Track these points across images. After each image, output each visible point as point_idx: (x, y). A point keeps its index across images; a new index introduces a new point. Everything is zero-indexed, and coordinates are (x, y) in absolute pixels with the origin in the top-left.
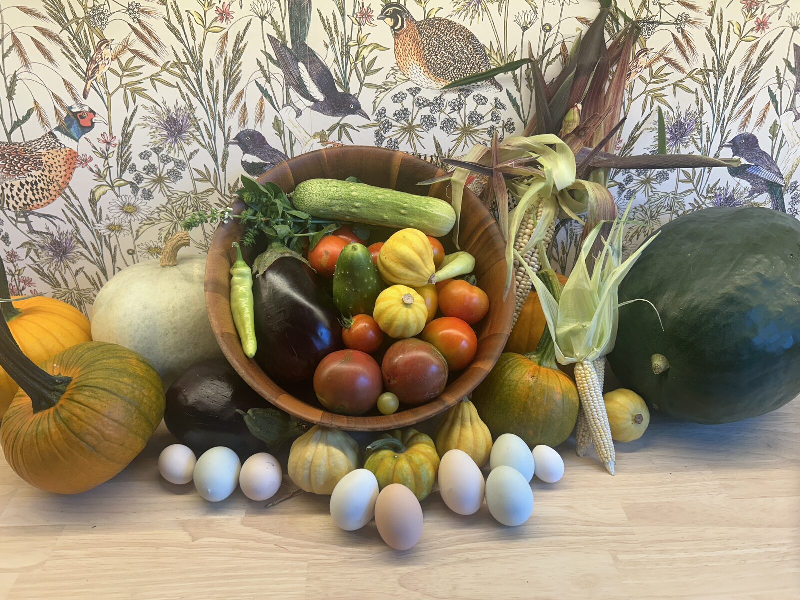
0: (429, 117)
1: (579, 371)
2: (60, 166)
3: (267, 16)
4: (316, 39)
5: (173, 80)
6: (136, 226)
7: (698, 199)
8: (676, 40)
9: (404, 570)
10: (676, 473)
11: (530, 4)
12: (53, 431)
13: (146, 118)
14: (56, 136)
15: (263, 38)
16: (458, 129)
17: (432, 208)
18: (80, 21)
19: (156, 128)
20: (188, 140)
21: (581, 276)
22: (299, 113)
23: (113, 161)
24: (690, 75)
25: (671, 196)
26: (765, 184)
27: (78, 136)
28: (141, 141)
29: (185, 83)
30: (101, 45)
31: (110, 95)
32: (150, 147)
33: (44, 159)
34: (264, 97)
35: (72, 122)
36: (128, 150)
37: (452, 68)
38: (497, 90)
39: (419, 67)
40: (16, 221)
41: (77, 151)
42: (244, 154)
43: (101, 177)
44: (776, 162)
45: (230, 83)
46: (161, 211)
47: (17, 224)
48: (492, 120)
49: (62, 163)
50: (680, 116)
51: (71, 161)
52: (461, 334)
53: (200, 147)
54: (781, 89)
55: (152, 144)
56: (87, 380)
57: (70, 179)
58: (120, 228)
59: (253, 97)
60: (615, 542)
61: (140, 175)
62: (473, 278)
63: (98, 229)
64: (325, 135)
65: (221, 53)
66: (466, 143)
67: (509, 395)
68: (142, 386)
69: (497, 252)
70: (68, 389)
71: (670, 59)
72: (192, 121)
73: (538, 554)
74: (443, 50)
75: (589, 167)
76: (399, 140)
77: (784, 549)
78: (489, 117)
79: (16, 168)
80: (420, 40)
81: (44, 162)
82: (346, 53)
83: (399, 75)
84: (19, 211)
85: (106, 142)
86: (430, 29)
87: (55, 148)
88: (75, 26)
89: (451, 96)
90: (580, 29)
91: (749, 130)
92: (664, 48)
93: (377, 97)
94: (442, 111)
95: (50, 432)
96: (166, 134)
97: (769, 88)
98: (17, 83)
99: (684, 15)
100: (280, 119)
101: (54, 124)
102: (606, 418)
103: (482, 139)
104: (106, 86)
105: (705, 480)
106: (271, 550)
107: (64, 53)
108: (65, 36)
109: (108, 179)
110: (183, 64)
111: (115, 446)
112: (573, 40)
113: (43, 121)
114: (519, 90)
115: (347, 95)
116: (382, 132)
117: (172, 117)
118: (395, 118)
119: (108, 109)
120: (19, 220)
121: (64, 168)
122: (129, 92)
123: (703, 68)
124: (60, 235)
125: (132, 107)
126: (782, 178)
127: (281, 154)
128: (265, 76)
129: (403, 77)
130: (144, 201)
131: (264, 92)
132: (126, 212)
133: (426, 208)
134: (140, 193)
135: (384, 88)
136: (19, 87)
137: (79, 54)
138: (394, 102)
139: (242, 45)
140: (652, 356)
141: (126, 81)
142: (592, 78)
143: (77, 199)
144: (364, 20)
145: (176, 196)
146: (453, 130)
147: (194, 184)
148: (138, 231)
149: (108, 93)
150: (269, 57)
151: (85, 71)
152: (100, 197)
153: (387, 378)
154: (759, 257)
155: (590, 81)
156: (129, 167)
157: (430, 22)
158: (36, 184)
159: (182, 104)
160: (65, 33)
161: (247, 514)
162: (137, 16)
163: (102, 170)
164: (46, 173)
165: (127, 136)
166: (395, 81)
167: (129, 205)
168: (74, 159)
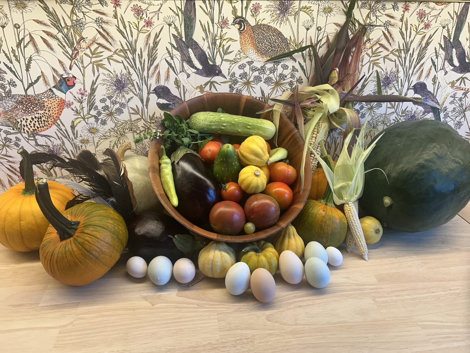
0: (258, 76)
1: (346, 207)
2: (55, 108)
3: (172, 24)
4: (198, 35)
5: (120, 59)
6: (96, 140)
7: (397, 117)
8: (384, 34)
9: (268, 312)
10: (399, 258)
11: (310, 16)
12: (75, 249)
13: (104, 80)
14: (53, 91)
15: (170, 36)
16: (273, 83)
17: (264, 124)
18: (69, 27)
19: (110, 86)
20: (127, 91)
21: (346, 157)
22: (188, 76)
23: (85, 104)
24: (392, 52)
25: (384, 116)
26: (431, 108)
27: (65, 91)
28: (101, 92)
29: (126, 60)
30: (80, 41)
31: (84, 68)
32: (106, 96)
33: (46, 104)
34: (169, 67)
35: (63, 83)
36: (93, 98)
37: (270, 50)
38: (293, 61)
39: (252, 50)
40: (28, 139)
41: (65, 99)
42: (158, 99)
43: (78, 113)
44: (436, 97)
45: (151, 60)
46: (111, 131)
47: (28, 141)
48: (291, 77)
49: (56, 106)
50: (387, 73)
51: (61, 105)
52: (285, 190)
53: (134, 95)
54: (437, 59)
55: (107, 94)
56: (89, 222)
57: (60, 114)
58: (87, 141)
59: (163, 68)
60: (373, 293)
61: (100, 111)
62: (288, 161)
63: (75, 142)
64: (202, 87)
65: (147, 44)
66: (277, 90)
67: (312, 221)
68: (118, 225)
69: (299, 147)
70: (78, 227)
71: (382, 44)
72: (130, 81)
73: (335, 301)
74: (265, 41)
75: (345, 101)
76: (242, 89)
77: (458, 291)
78: (289, 76)
79: (30, 109)
80: (253, 36)
81: (46, 105)
82: (214, 43)
83: (242, 54)
84: (30, 133)
85: (81, 94)
86: (258, 30)
87: (52, 97)
88: (65, 30)
89: (269, 65)
90: (336, 29)
91: (422, 80)
92: (378, 39)
93: (230, 67)
94: (265, 73)
95: (73, 250)
96: (115, 88)
97: (431, 58)
98: (32, 62)
99: (388, 21)
100: (178, 79)
101: (52, 84)
102: (362, 231)
103: (286, 88)
104: (82, 63)
105: (413, 261)
106: (196, 308)
107: (59, 45)
108: (60, 36)
109: (82, 114)
110: (125, 50)
111: (108, 257)
112: (333, 35)
113: (46, 82)
114: (305, 61)
115: (214, 66)
116: (233, 85)
117: (118, 79)
118: (240, 78)
119: (83, 75)
120: (30, 138)
121: (57, 109)
122: (95, 66)
123: (398, 49)
124: (53, 146)
125: (96, 74)
126: (439, 105)
127: (178, 98)
128: (170, 56)
129: (244, 56)
130: (102, 126)
131: (170, 65)
132: (91, 132)
133: (261, 125)
134: (100, 121)
135: (234, 62)
136: (33, 64)
137: (68, 45)
138: (239, 69)
139: (158, 39)
140: (383, 198)
141: (94, 60)
142: (343, 55)
143: (64, 126)
144: (224, 25)
145: (120, 122)
146: (270, 83)
147: (130, 116)
148: (98, 143)
149: (83, 67)
150: (173, 46)
151: (71, 55)
152: (77, 124)
153: (248, 215)
154: (434, 144)
155: (342, 56)
156: (93, 107)
157: (259, 26)
158: (41, 118)
159: (124, 72)
160: (60, 34)
161: (179, 290)
162: (101, 24)
163: (79, 109)
164: (47, 112)
165: (93, 90)
166: (240, 58)
167: (93, 128)
168: (63, 103)
